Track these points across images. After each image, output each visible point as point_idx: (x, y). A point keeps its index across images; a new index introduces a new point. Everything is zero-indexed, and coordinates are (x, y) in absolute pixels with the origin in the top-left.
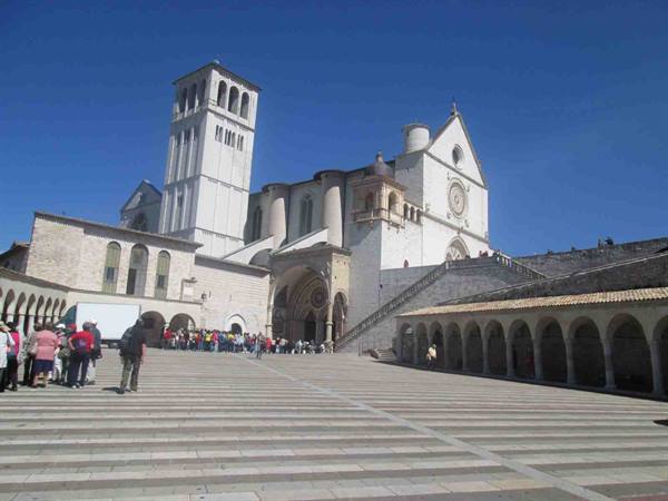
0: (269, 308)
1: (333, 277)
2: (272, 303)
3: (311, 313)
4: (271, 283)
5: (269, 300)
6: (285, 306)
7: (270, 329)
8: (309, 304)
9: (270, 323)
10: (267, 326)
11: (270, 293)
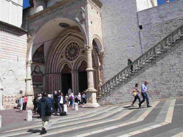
0: (27, 63)
1: (89, 23)
2: (30, 58)
3: (66, 66)
4: (28, 41)
5: (27, 57)
6: (43, 62)
7: (30, 82)
8: (65, 58)
9: (30, 77)
10: (26, 80)
11: (28, 51)
